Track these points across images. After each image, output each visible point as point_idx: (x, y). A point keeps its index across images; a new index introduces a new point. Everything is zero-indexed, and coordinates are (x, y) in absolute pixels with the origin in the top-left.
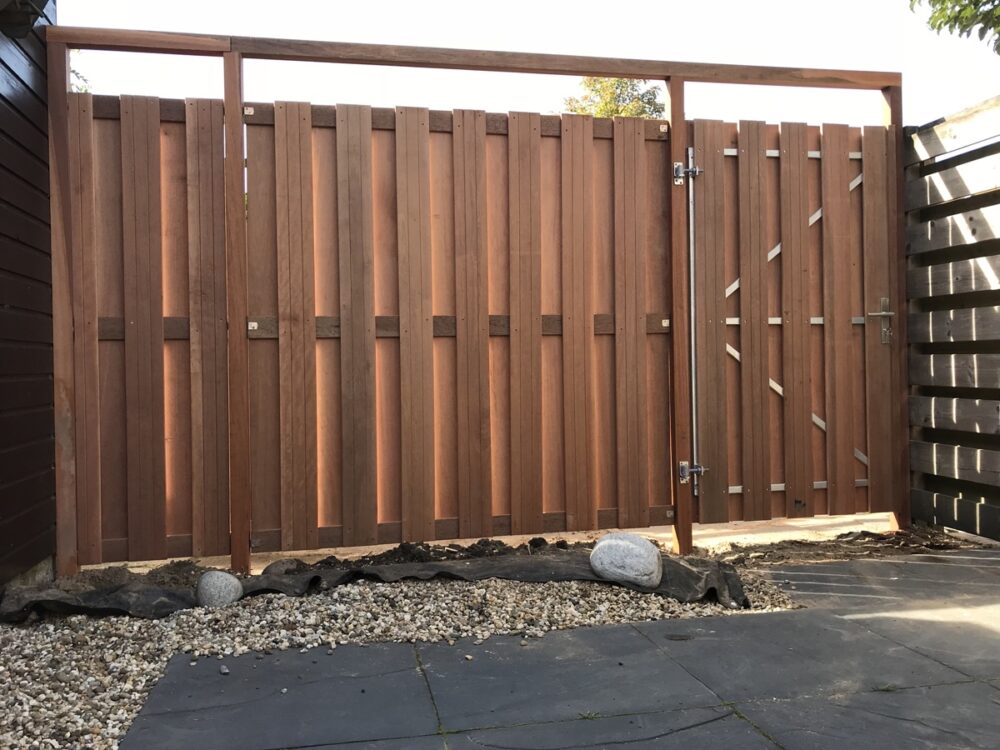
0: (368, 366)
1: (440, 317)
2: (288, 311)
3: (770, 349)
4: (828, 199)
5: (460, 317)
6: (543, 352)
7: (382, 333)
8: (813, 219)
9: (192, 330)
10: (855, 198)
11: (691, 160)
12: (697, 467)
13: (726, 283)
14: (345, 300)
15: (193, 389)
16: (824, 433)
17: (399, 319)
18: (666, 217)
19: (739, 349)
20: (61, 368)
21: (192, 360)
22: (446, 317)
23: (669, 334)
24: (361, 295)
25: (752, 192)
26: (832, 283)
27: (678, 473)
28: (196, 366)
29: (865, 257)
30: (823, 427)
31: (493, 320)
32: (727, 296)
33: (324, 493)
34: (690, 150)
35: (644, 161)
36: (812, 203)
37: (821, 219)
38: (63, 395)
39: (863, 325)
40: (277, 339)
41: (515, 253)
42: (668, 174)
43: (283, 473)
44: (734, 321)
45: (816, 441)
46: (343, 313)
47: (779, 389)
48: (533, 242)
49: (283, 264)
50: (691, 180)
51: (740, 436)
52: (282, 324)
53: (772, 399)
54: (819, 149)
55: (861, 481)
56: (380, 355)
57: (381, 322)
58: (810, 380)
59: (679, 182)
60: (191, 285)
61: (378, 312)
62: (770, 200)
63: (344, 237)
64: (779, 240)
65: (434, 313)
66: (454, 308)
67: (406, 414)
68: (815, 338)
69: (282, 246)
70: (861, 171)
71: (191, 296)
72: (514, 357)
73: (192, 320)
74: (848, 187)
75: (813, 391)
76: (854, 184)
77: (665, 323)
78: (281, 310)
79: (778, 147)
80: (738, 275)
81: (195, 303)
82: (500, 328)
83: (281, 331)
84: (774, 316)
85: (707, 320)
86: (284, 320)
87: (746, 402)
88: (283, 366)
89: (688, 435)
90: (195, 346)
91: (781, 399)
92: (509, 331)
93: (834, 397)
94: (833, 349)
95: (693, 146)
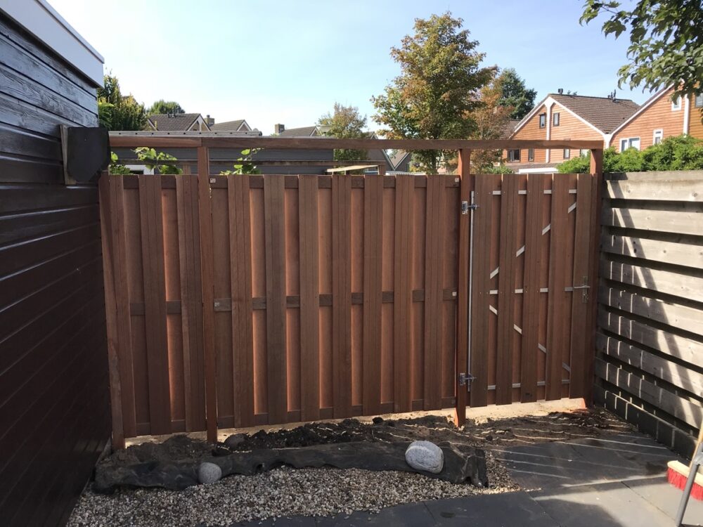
0: (283, 325)
1: (323, 295)
2: (237, 295)
3: (515, 308)
4: (554, 219)
5: (334, 296)
6: (383, 313)
7: (290, 306)
8: (545, 231)
9: (183, 308)
10: (572, 217)
11: (472, 199)
12: (470, 376)
13: (491, 270)
14: (269, 289)
15: (184, 341)
16: (545, 354)
17: (300, 297)
18: (457, 232)
19: (497, 308)
20: (111, 332)
21: (183, 325)
22: (327, 295)
23: (456, 301)
24: (278, 285)
25: (509, 217)
26: (554, 269)
27: (459, 378)
28: (185, 328)
29: (575, 252)
30: (545, 351)
31: (354, 295)
32: (491, 277)
33: (258, 396)
34: (473, 193)
35: (444, 200)
36: (544, 220)
37: (550, 230)
38: (113, 347)
39: (572, 292)
40: (231, 311)
41: (367, 258)
42: (459, 207)
43: (235, 385)
44: (495, 292)
45: (540, 360)
46: (268, 296)
47: (520, 330)
48: (378, 251)
49: (234, 269)
50: (472, 211)
51: (495, 357)
52: (233, 303)
53: (515, 336)
54: (551, 189)
55: (565, 381)
56: (288, 318)
57: (289, 300)
58: (538, 325)
59: (465, 212)
60: (182, 284)
61: (287, 294)
62: (519, 220)
63: (269, 252)
64: (524, 243)
65: (320, 293)
66: (332, 291)
67: (303, 351)
68: (543, 299)
69: (233, 259)
70: (575, 201)
71: (182, 289)
72: (366, 316)
73: (182, 302)
74: (567, 211)
75: (540, 330)
76: (571, 209)
77: (454, 294)
78: (233, 295)
79: (526, 188)
80: (498, 265)
81: (184, 293)
82: (358, 300)
83: (233, 307)
84: (519, 288)
85: (479, 293)
86: (235, 301)
87: (500, 340)
88: (234, 326)
89: (465, 358)
90: (184, 318)
91: (521, 336)
92: (363, 301)
93: (552, 333)
94: (553, 307)
95: (474, 190)
